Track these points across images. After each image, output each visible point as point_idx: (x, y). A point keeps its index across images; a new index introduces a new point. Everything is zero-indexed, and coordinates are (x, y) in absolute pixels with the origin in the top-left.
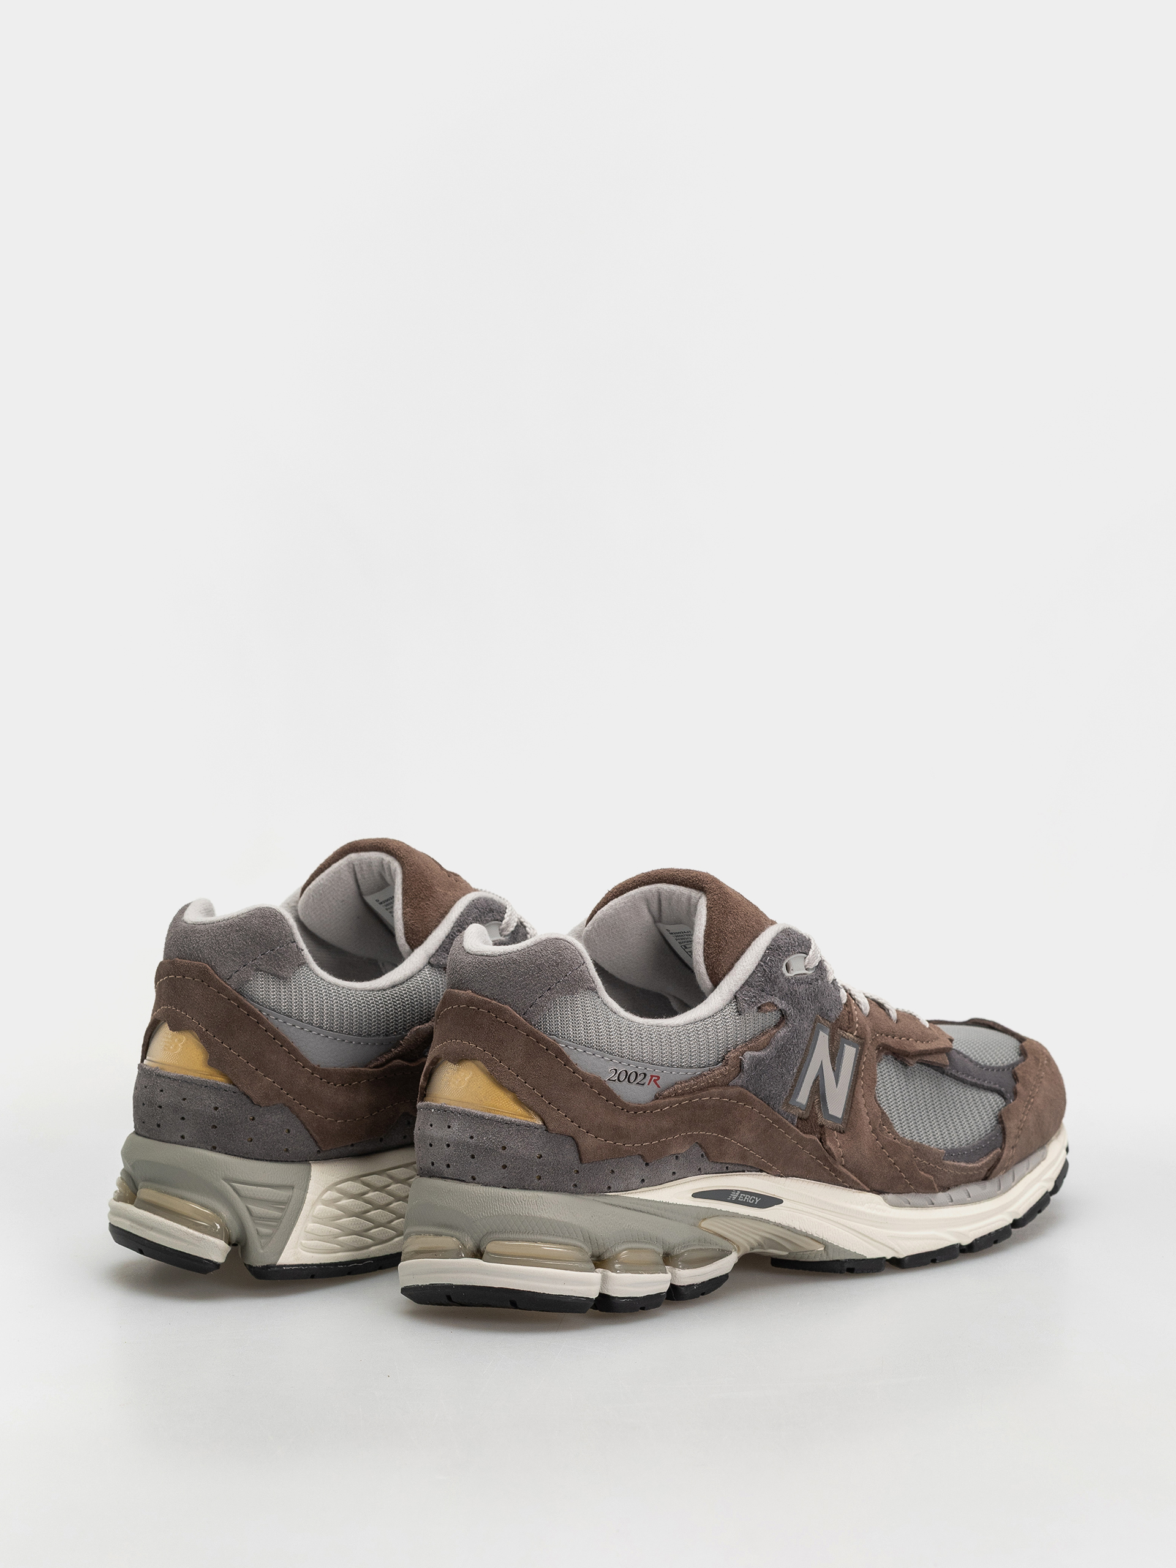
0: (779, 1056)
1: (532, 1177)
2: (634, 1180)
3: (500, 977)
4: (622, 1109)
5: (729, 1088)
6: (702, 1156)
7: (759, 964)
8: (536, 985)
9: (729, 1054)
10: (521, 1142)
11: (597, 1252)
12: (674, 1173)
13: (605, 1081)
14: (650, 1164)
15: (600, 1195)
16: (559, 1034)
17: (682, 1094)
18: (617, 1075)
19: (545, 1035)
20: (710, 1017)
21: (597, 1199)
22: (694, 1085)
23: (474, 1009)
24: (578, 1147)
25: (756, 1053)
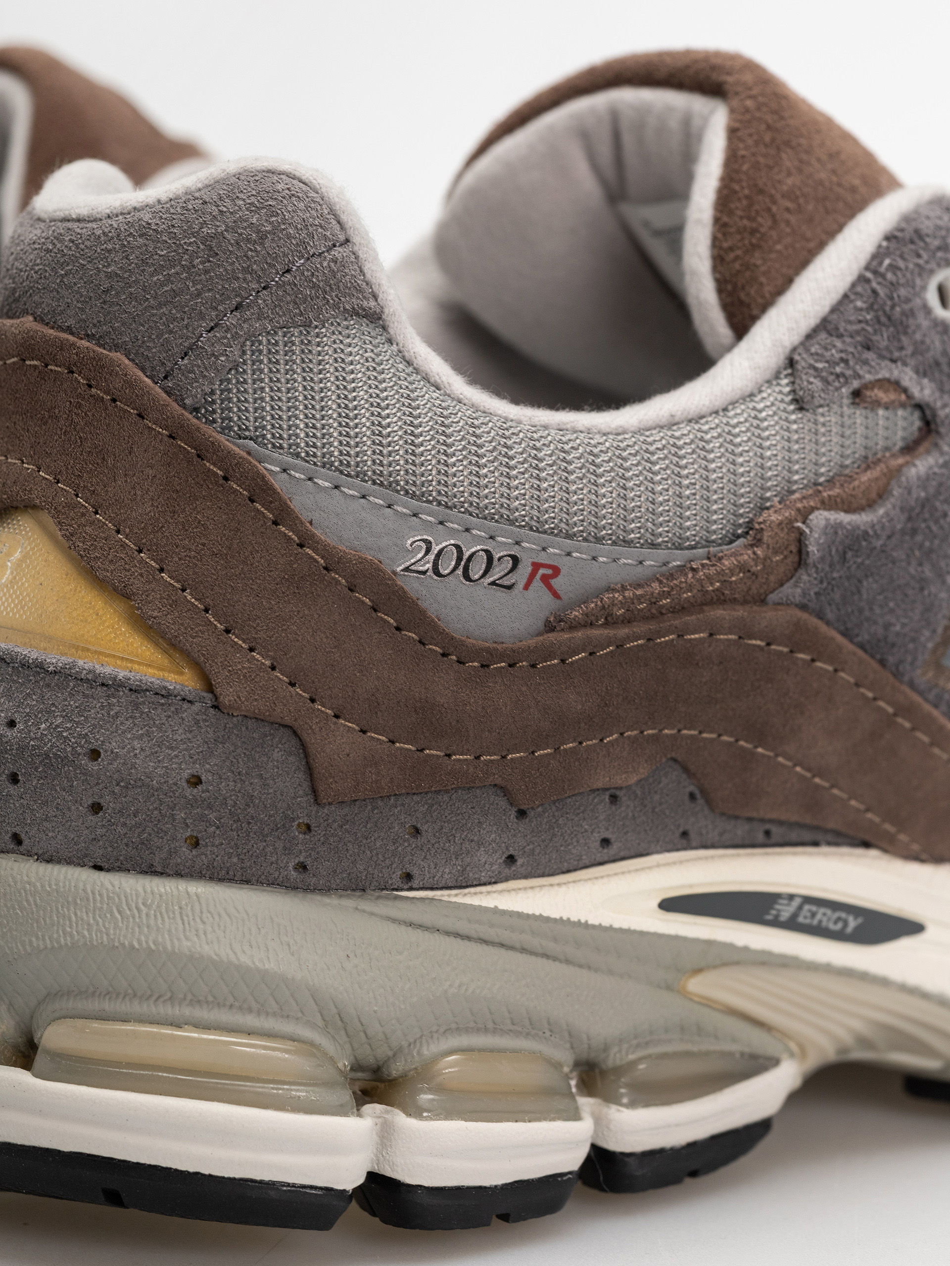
0: (914, 532)
1: (174, 839)
2: (482, 856)
3: (102, 275)
4: (444, 655)
5: (764, 609)
6: (692, 796)
7: (861, 279)
8: (199, 295)
9: (765, 514)
10: (140, 738)
11: (369, 1057)
12: (606, 842)
13: (395, 573)
14: (531, 814)
15: (378, 898)
16: (264, 436)
17: (627, 621)
18: (431, 557)
19: (222, 438)
20: (717, 412)
21: (366, 905)
22: (663, 595)
23: (35, 367)
24: (306, 755)
25: (845, 518)
